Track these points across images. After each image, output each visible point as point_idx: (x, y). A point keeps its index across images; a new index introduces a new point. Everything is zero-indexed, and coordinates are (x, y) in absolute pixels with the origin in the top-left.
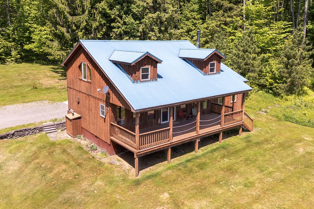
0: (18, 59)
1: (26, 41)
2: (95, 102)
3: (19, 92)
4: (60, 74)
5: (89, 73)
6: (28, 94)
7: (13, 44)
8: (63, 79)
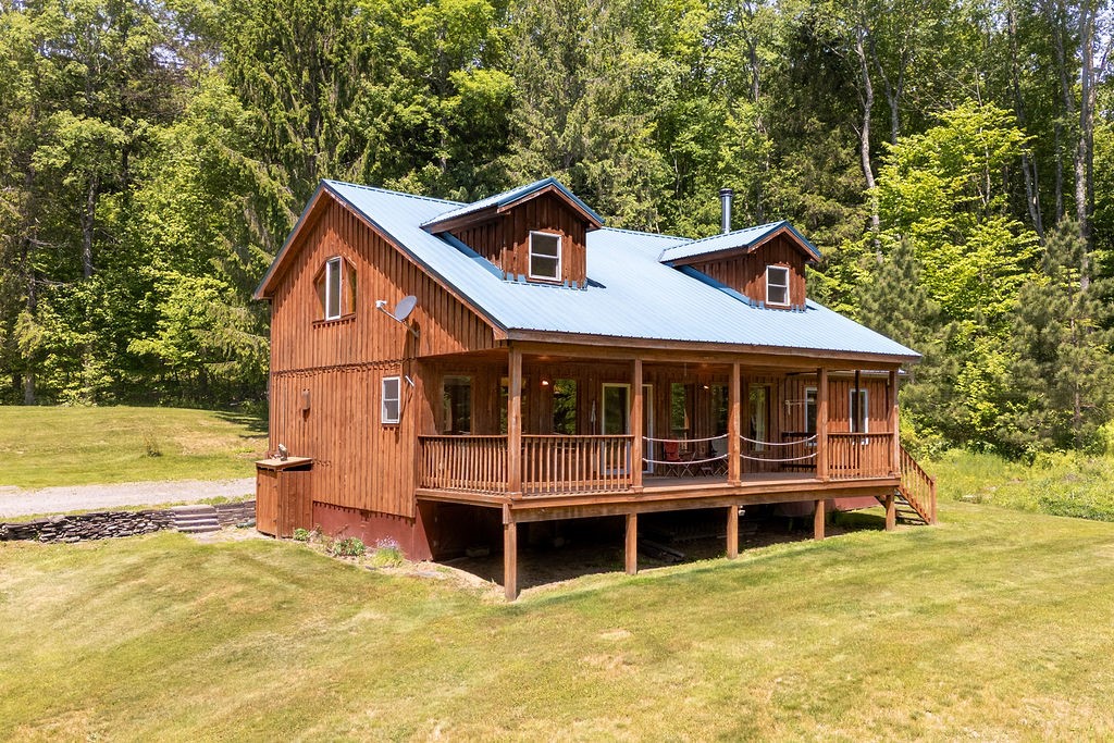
0: (104, 389)
1: (139, 330)
2: (364, 384)
3: (96, 463)
4: (247, 426)
5: (348, 290)
6: (127, 471)
7: (93, 336)
8: (254, 437)
